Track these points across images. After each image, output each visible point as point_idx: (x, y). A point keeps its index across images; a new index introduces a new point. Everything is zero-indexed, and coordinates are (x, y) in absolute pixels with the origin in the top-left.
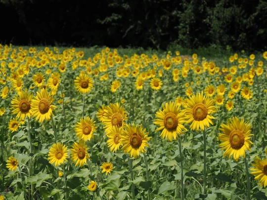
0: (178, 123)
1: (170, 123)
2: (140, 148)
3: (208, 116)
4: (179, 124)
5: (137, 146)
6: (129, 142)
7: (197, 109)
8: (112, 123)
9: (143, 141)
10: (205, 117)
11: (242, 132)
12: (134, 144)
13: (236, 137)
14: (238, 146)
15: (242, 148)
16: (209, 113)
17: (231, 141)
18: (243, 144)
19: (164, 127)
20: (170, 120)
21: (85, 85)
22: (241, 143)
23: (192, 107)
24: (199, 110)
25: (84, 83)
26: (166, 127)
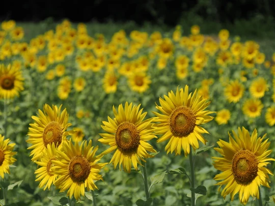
0: (139, 140)
1: (126, 141)
2: (86, 182)
3: (196, 128)
4: (141, 142)
5: (80, 179)
6: (67, 171)
7: (177, 117)
8: (44, 139)
9: (93, 170)
10: (192, 131)
11: (253, 153)
12: (76, 175)
13: (243, 163)
14: (246, 179)
15: (254, 181)
16: (198, 123)
17: (234, 170)
18: (255, 175)
19: (116, 147)
20: (126, 135)
21: (8, 83)
22: (253, 173)
23: (169, 112)
24: (181, 118)
25: (7, 81)
26: (119, 146)
